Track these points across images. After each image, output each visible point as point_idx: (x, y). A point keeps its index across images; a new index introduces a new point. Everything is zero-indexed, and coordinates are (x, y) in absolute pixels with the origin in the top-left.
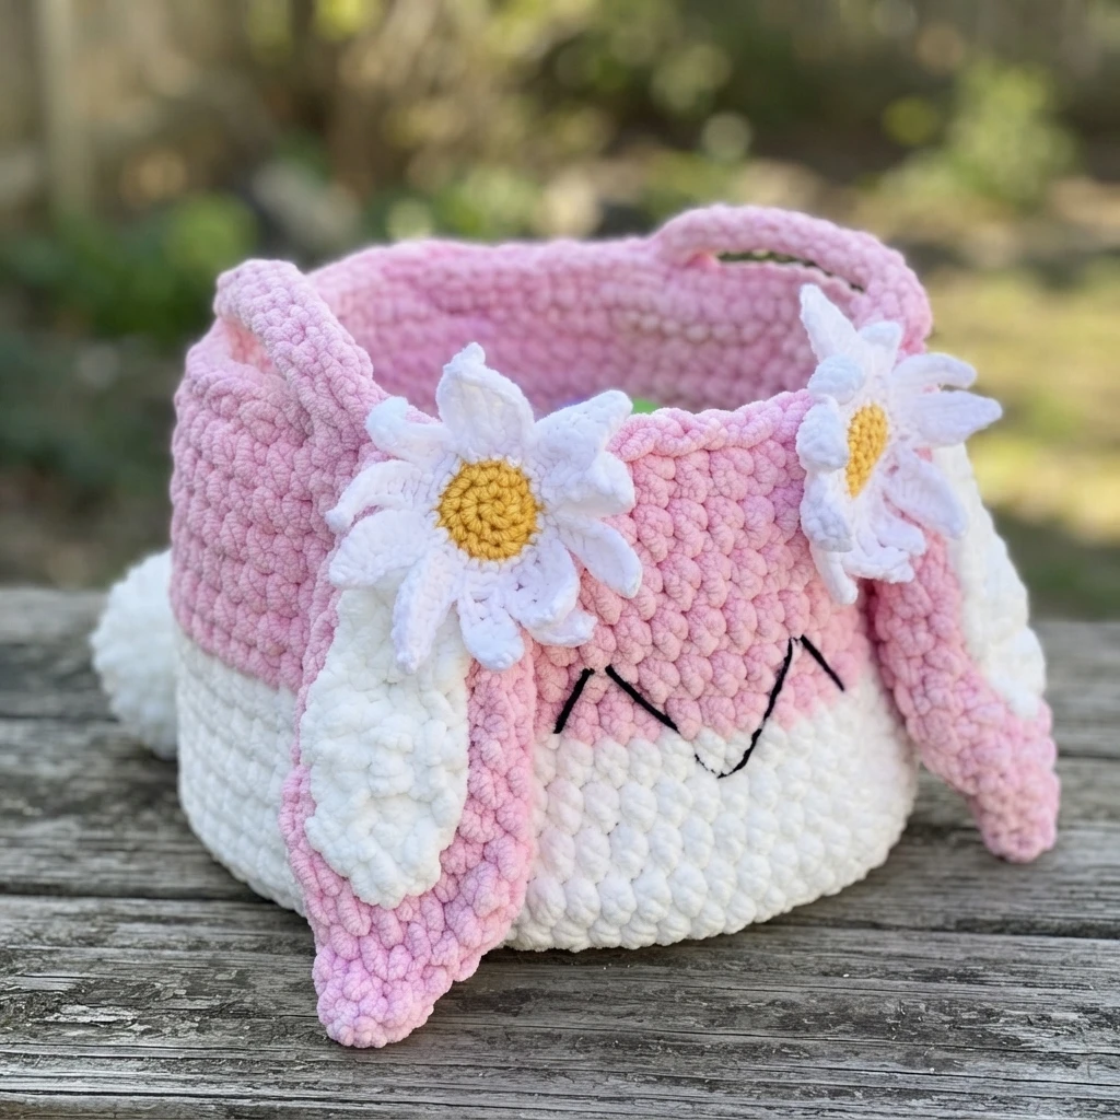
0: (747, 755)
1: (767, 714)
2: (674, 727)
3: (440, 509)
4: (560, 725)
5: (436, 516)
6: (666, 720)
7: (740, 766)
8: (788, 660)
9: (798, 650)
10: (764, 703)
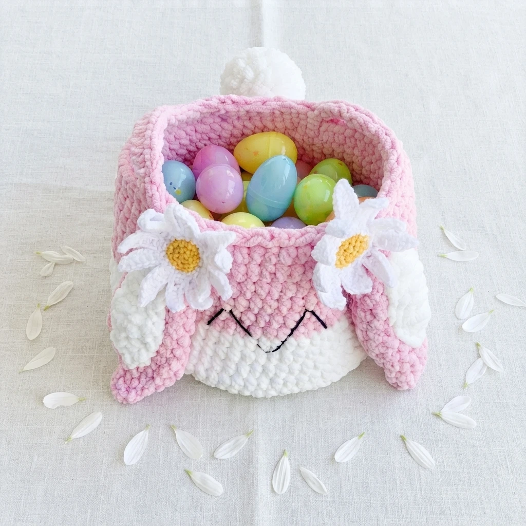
0: (279, 347)
1: (289, 335)
2: (250, 335)
6: (247, 331)
7: (275, 350)
8: (302, 318)
9: (308, 315)
10: (289, 332)
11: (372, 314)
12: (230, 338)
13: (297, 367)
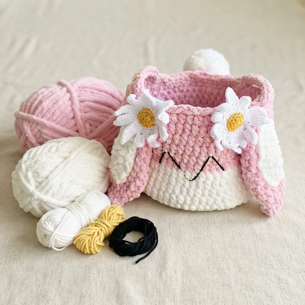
0: (195, 178)
3: (138, 115)
4: (160, 162)
5: (137, 116)
6: (179, 167)
9: (211, 159)
11: (249, 163)
12: (170, 170)
13: (207, 192)
